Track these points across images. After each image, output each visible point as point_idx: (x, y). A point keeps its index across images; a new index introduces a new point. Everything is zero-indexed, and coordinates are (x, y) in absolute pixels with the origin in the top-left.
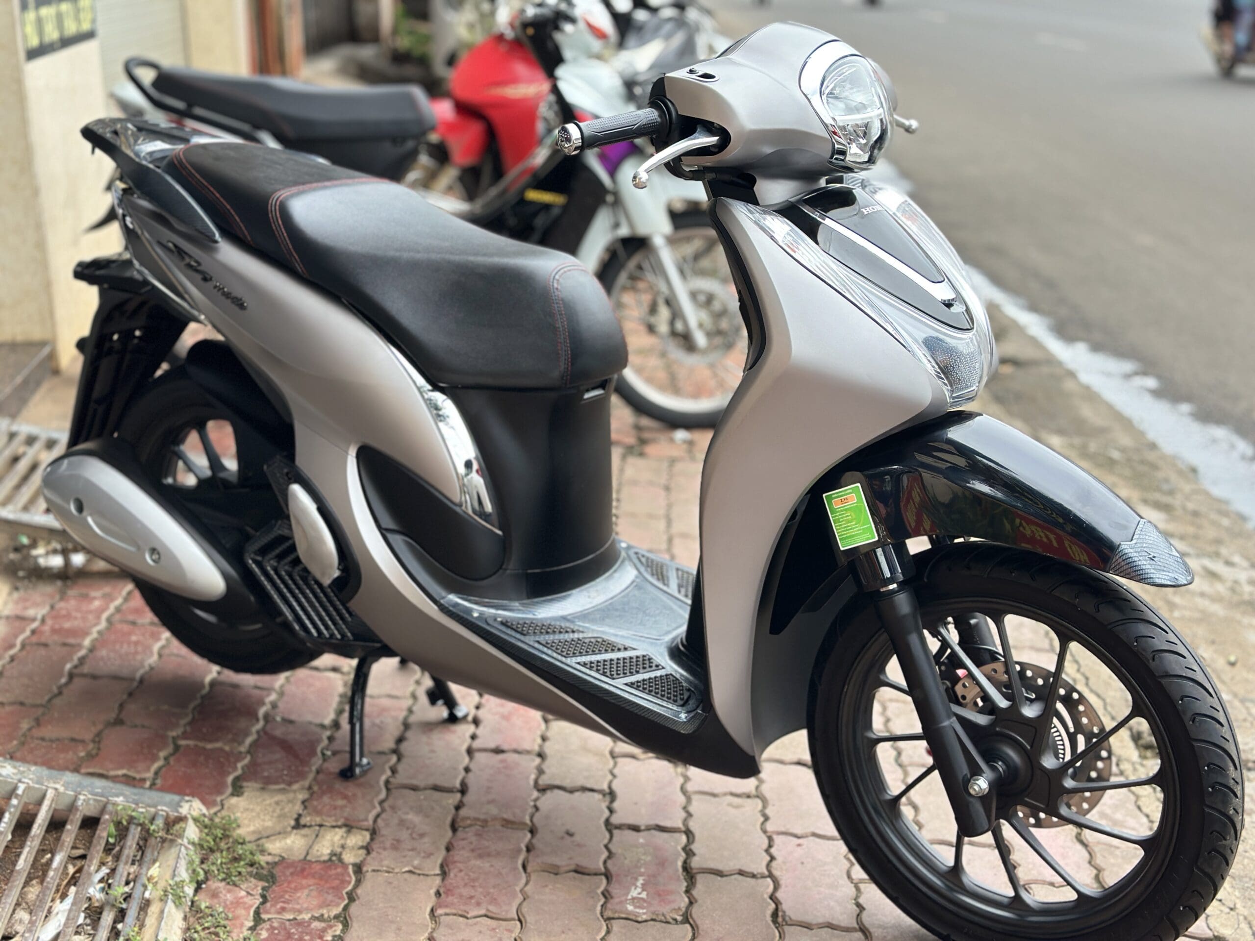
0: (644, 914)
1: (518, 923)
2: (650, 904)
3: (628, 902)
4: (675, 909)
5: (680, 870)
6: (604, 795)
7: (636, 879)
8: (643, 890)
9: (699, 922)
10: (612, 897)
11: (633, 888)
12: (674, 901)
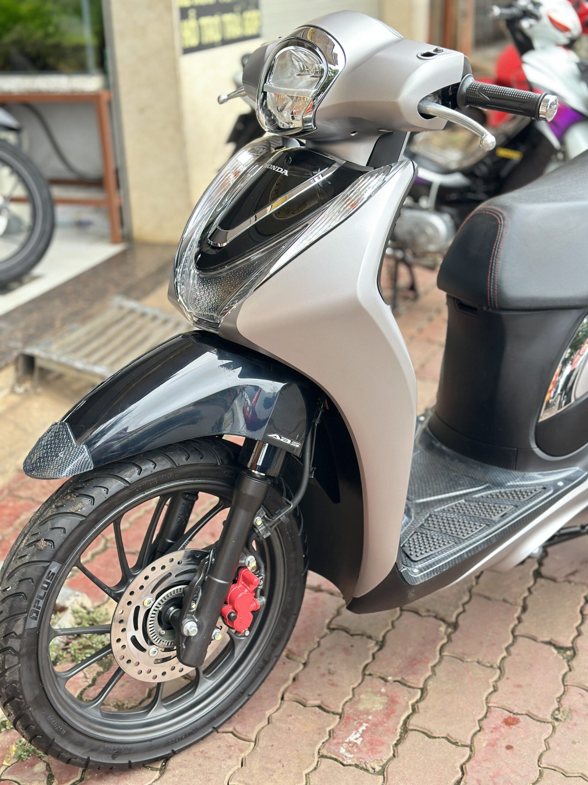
0: (350, 758)
1: (253, 744)
2: (360, 751)
3: (344, 744)
4: (377, 760)
5: (401, 723)
6: (377, 643)
7: (361, 725)
8: (361, 736)
9: (390, 777)
10: (334, 738)
11: (355, 732)
12: (380, 752)
